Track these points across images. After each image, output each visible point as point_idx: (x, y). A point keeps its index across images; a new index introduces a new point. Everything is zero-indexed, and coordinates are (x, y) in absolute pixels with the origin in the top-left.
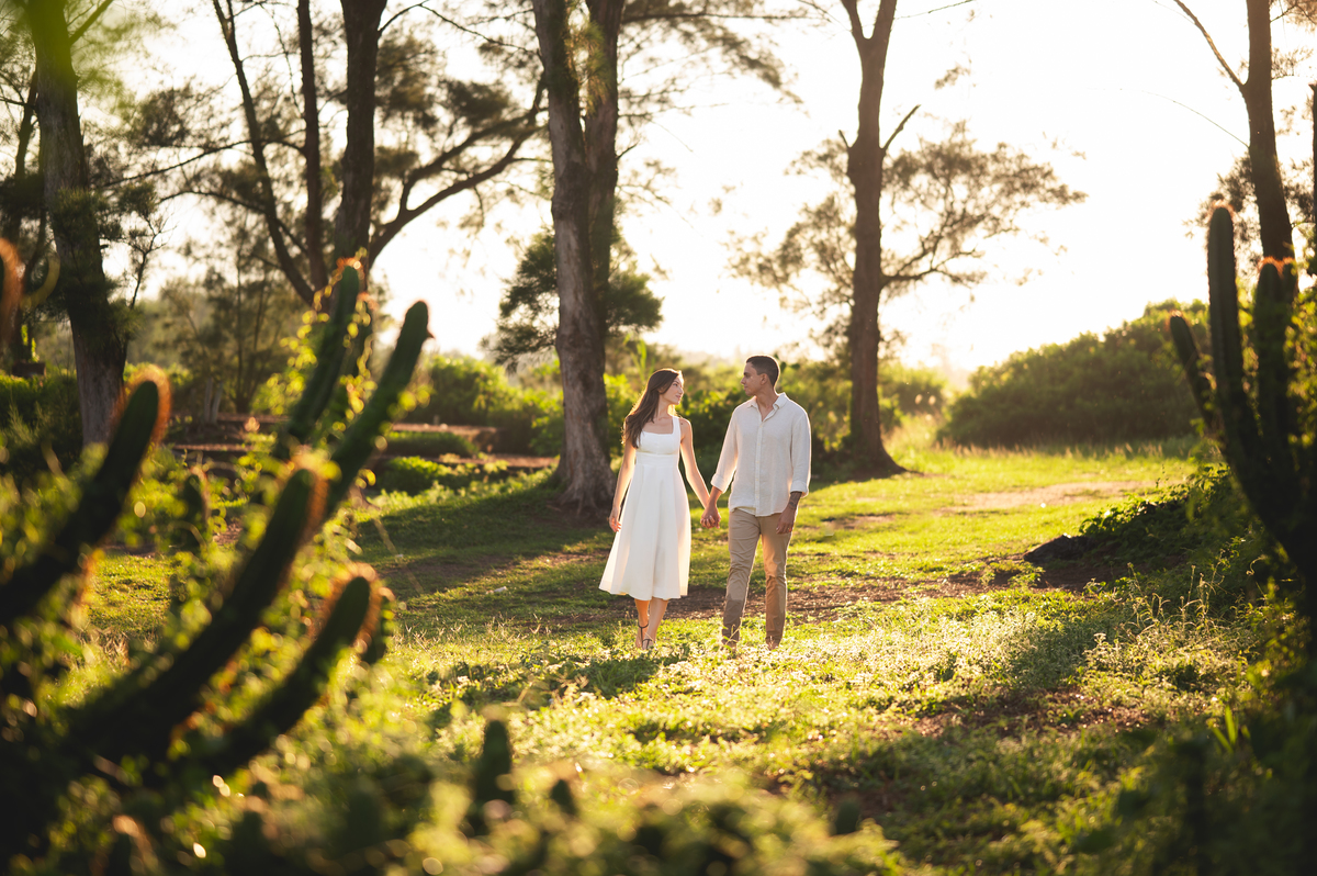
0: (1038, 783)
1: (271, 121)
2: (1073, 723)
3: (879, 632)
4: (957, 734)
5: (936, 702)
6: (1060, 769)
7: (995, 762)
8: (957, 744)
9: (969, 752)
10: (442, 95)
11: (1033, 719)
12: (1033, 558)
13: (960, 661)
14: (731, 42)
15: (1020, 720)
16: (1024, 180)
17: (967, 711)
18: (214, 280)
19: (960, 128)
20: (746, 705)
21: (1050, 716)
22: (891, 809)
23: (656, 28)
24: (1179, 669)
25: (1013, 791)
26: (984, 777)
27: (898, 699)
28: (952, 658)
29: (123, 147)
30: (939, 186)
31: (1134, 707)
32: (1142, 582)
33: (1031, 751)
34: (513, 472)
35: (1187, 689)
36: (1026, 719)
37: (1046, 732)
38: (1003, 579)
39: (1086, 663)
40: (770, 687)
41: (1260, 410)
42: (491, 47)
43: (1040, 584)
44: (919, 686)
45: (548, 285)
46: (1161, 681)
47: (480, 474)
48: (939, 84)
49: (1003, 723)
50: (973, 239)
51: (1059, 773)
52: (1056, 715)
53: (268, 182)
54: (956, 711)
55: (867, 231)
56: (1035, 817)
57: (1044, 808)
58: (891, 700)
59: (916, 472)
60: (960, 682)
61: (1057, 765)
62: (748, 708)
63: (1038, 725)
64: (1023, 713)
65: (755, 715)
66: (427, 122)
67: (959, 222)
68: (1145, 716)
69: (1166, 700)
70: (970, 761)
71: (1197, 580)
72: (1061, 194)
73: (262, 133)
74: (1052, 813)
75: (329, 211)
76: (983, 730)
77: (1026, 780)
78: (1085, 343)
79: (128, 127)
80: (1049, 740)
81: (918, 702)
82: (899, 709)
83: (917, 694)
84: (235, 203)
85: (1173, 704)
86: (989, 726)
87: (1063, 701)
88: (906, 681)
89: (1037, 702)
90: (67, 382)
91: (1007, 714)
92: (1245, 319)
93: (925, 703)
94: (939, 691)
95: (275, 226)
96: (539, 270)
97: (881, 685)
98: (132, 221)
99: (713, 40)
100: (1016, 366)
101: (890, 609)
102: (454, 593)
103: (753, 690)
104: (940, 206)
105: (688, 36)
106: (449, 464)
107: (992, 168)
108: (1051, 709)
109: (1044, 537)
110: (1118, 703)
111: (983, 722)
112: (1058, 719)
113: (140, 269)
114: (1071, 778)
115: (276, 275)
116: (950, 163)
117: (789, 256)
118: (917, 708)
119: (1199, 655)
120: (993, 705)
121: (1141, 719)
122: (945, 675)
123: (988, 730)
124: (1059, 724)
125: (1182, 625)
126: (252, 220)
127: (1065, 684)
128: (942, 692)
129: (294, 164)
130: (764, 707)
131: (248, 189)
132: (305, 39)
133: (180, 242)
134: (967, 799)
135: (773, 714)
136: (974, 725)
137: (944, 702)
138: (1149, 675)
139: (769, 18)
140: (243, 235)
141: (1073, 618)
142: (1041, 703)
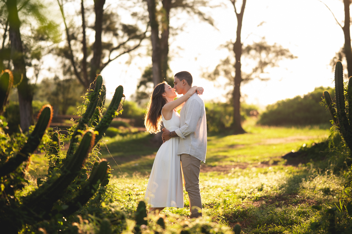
0: (287, 220)
1: (73, 35)
2: (296, 204)
3: (241, 178)
4: (264, 206)
5: (258, 197)
6: (293, 216)
7: (275, 214)
8: (264, 209)
9: (268, 211)
10: (120, 27)
11: (285, 202)
12: (284, 157)
13: (265, 186)
14: (200, 14)
15: (282, 203)
16: (281, 53)
17: (267, 200)
18: (56, 78)
19: (264, 38)
20: (206, 197)
21: (290, 202)
22: (246, 227)
23: (180, 9)
24: (325, 189)
25: (280, 222)
26: (272, 218)
27: (248, 196)
28: (262, 185)
29: (32, 41)
30: (258, 54)
31: (313, 199)
32: (314, 164)
33: (285, 211)
34: (139, 132)
35: (327, 194)
36: (283, 202)
37: (289, 206)
38: (275, 163)
39: (299, 187)
40: (212, 192)
41: (349, 118)
42: (134, 15)
43: (286, 164)
44: (253, 193)
45: (150, 80)
46: (320, 192)
47: (130, 133)
48: (258, 26)
49: (277, 203)
50: (267, 69)
51: (293, 217)
52: (291, 201)
53: (72, 51)
54: (263, 200)
55: (238, 66)
56: (286, 230)
57: (289, 227)
58: (246, 196)
59: (251, 133)
60: (265, 192)
61: (292, 215)
62: (206, 198)
63: (287, 204)
64: (282, 200)
65: (209, 200)
66: (116, 35)
67: (263, 64)
68: (316, 202)
69: (322, 197)
70: (268, 214)
71: (330, 164)
72: (292, 57)
73: (71, 37)
74: (291, 228)
75: (89, 59)
76: (272, 205)
77: (283, 219)
78: (298, 98)
79: (33, 35)
80: (290, 208)
81: (253, 197)
82: (248, 199)
83: (253, 195)
84: (63, 57)
85: (324, 198)
86: (273, 204)
87: (293, 197)
88: (250, 192)
89: (286, 198)
90: (16, 106)
91: (278, 201)
92: (345, 93)
93: (255, 197)
94: (259, 194)
95: (74, 63)
96: (148, 76)
97: (243, 192)
98: (34, 62)
99: (195, 13)
100: (279, 104)
101: (245, 171)
102: (123, 165)
103: (208, 193)
104: (258, 60)
105: (188, 12)
106: (121, 130)
107: (272, 49)
108: (290, 199)
109: (286, 152)
110: (308, 198)
111: (272, 203)
112: (292, 202)
113: (37, 75)
114: (296, 218)
115: (74, 77)
116: (261, 48)
117: (216, 73)
118: (253, 199)
119: (331, 185)
120: (274, 198)
121: (315, 202)
122: (261, 190)
123: (273, 205)
124: (292, 204)
125: (326, 177)
126: (67, 62)
127: (294, 193)
128: (260, 194)
129: (79, 46)
130: (210, 198)
131: (67, 53)
132: (83, 12)
133: (47, 67)
134: (267, 224)
135: (213, 200)
136: (269, 204)
137: (260, 197)
138: (317, 190)
139: (211, 7)
140: (64, 66)
141: (296, 174)
142: (287, 198)
